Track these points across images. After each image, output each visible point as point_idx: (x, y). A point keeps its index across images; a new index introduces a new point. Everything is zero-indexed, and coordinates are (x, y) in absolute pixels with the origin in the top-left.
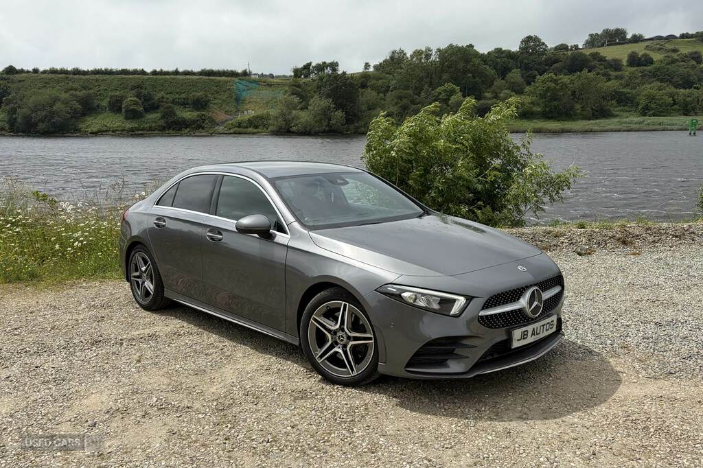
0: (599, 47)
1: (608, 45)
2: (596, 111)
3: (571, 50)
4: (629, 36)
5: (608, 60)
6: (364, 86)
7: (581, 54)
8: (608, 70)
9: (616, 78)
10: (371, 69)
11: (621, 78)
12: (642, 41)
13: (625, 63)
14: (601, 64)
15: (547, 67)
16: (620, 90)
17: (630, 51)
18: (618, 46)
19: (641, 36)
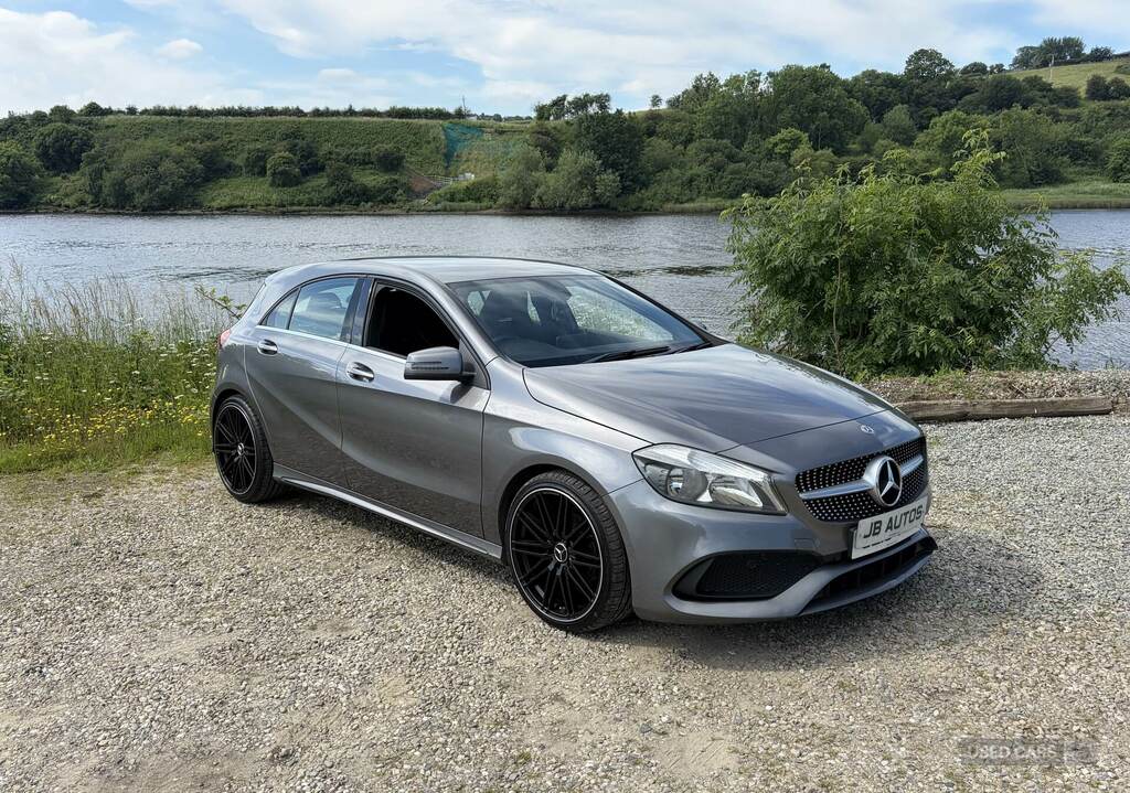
0: (1038, 67)
1: (1055, 65)
2: (1037, 174)
3: (992, 72)
4: (1087, 51)
5: (1054, 90)
6: (651, 133)
7: (1009, 79)
8: (1055, 106)
9: (1069, 118)
10: (663, 106)
11: (1077, 118)
12: (1110, 58)
13: (1083, 94)
14: (1045, 97)
15: (952, 101)
16: (1077, 139)
17: (1090, 75)
18: (1070, 67)
19: (1107, 51)
